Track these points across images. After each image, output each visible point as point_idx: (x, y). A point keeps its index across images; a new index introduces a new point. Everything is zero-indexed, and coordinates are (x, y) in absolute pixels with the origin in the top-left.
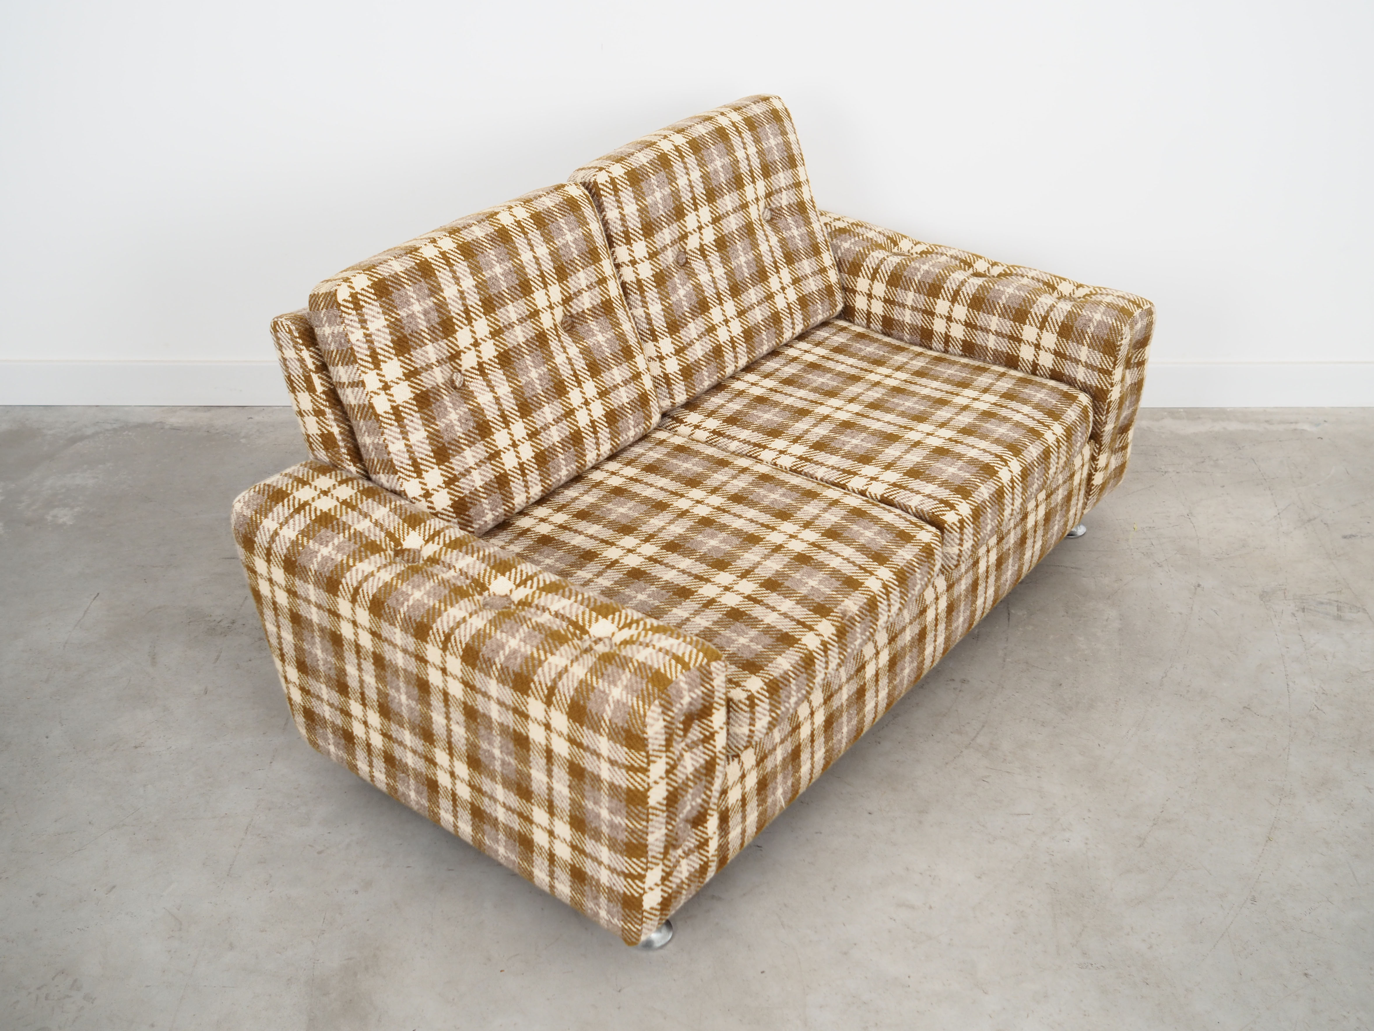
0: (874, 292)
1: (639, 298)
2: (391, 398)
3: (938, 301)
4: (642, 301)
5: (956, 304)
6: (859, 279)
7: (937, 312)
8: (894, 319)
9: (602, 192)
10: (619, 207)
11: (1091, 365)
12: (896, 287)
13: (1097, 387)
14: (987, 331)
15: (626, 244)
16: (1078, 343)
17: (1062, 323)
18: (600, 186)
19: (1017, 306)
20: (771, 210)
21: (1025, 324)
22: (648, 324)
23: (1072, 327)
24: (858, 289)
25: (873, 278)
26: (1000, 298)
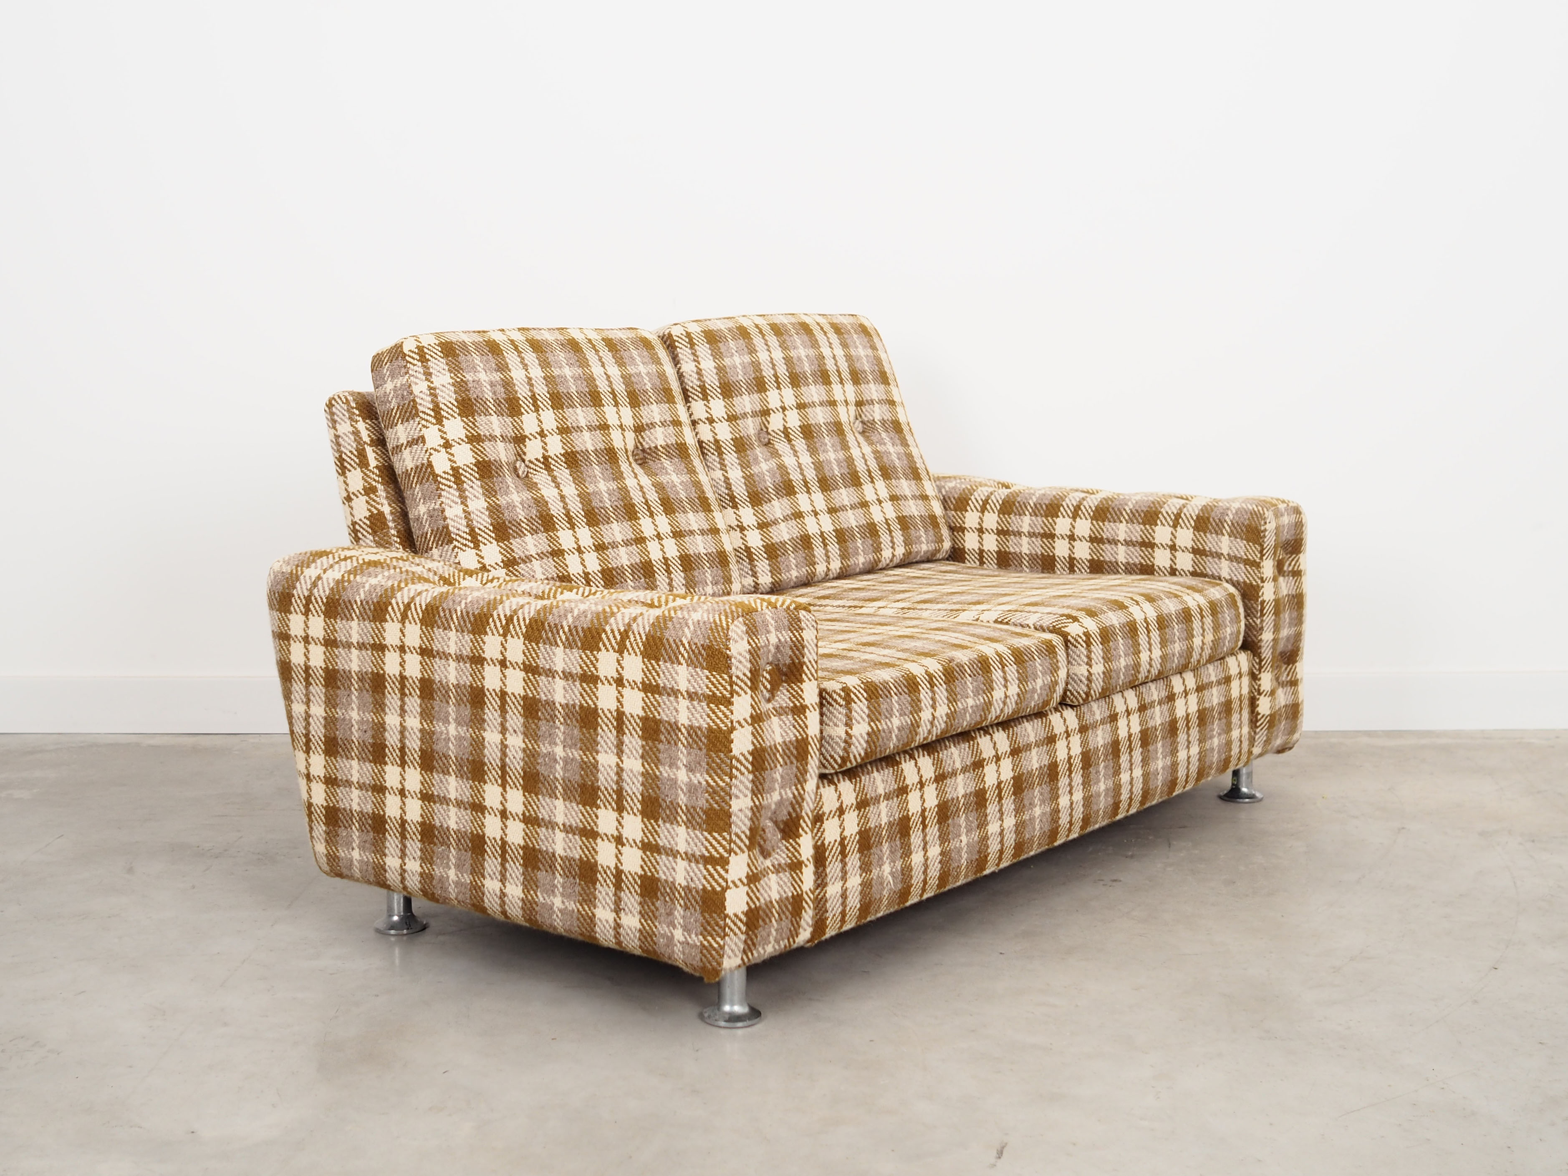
0: (985, 526)
1: (718, 460)
2: (451, 457)
3: (1057, 520)
4: (720, 463)
5: (1078, 519)
6: (967, 515)
7: (1057, 532)
8: (1010, 553)
9: (677, 344)
10: (695, 360)
11: (1235, 557)
12: (1009, 514)
13: (1245, 582)
14: (1115, 542)
15: (703, 400)
16: (1217, 534)
17: (1198, 517)
18: (675, 338)
19: (1145, 510)
20: (863, 422)
21: (1156, 525)
22: (727, 488)
23: (1208, 519)
24: (966, 526)
25: (983, 509)
26: (1126, 504)
